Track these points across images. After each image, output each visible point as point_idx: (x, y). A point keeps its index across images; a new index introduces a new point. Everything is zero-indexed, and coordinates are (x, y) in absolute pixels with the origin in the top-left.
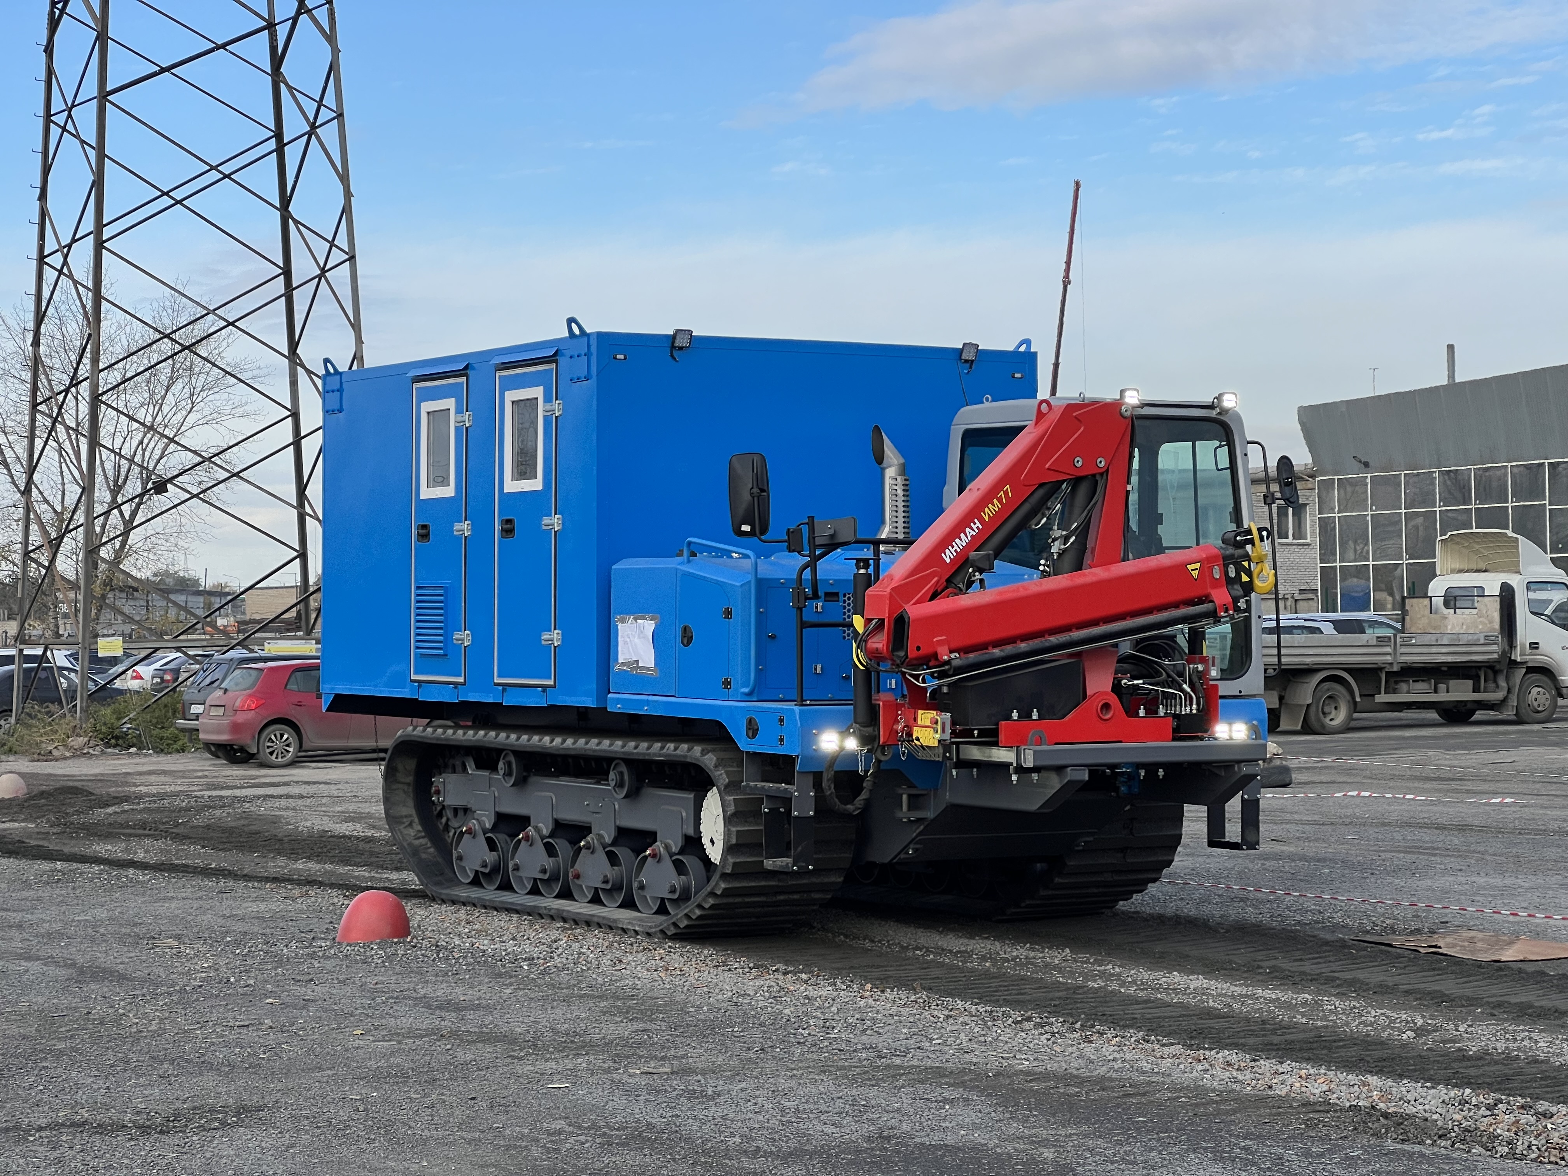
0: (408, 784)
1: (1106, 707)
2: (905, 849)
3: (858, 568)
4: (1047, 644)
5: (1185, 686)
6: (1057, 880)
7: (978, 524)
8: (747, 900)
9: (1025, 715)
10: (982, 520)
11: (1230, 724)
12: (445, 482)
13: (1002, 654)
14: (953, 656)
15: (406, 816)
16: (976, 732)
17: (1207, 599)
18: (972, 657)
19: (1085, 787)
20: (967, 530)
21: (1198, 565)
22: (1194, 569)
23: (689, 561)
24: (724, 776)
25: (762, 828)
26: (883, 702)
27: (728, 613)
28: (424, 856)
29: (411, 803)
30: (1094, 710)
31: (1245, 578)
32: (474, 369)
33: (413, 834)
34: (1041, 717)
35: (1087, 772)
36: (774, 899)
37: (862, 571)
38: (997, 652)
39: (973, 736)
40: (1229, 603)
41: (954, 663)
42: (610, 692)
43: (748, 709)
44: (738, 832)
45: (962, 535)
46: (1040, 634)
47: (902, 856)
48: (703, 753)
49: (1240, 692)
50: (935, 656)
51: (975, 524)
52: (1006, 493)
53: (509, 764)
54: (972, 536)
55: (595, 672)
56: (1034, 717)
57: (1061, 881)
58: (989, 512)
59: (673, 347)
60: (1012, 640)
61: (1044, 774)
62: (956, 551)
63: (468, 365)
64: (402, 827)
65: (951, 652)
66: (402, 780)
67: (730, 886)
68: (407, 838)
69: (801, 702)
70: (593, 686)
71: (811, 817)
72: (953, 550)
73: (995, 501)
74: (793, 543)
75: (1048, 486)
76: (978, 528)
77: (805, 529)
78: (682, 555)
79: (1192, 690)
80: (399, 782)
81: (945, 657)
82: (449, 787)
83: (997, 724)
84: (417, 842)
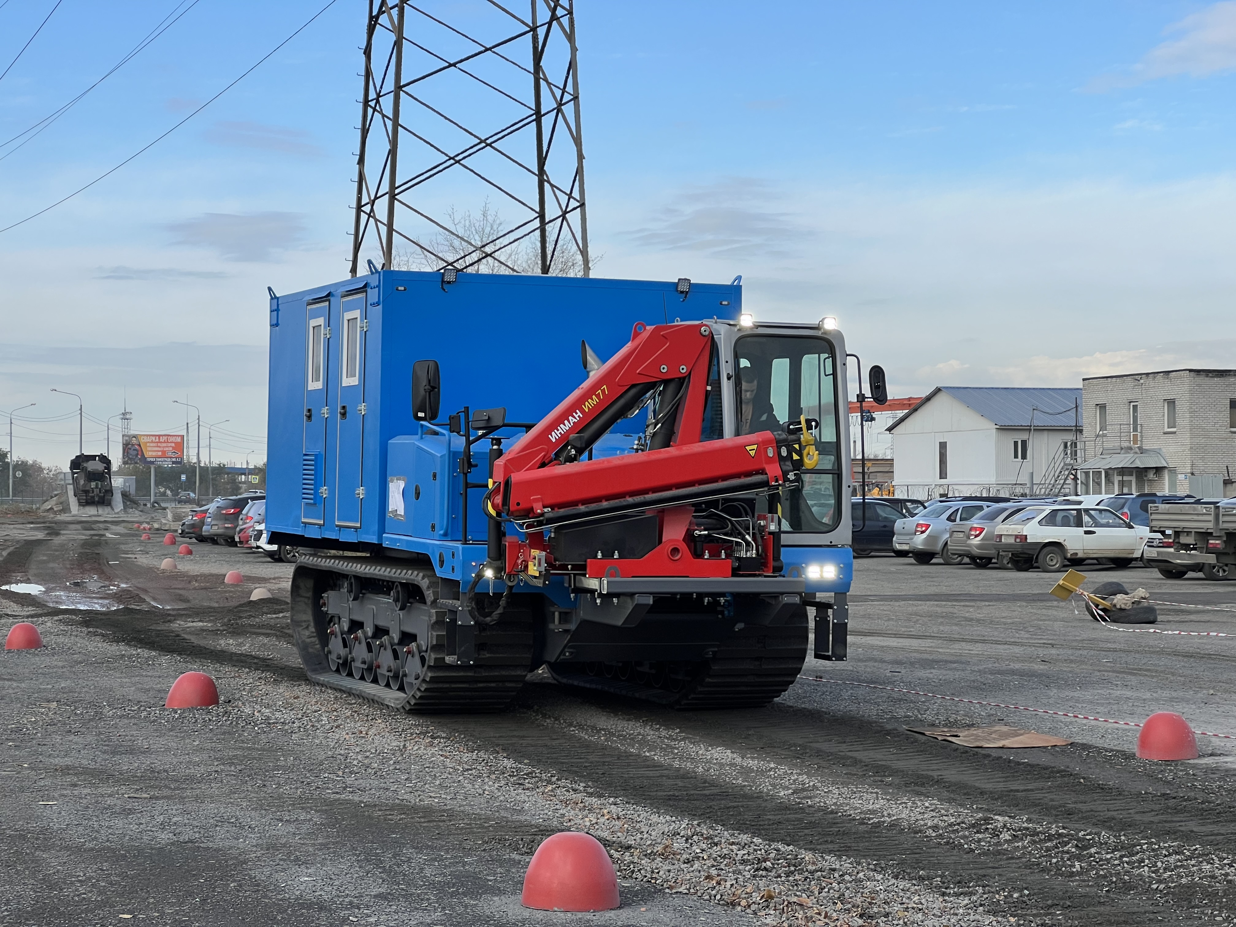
0: (308, 598)
1: (675, 550)
2: (562, 652)
3: (493, 445)
4: (625, 503)
5: (747, 537)
6: (708, 680)
7: (579, 414)
8: (453, 686)
9: (608, 555)
10: (582, 411)
11: (822, 567)
12: (318, 380)
13: (587, 510)
14: (546, 510)
15: (305, 621)
16: (569, 567)
17: (763, 472)
18: (562, 512)
19: (652, 609)
20: (570, 418)
21: (755, 447)
22: (752, 450)
23: (422, 438)
24: (432, 595)
25: (445, 633)
26: (509, 543)
27: (435, 476)
28: (311, 650)
29: (310, 612)
30: (666, 553)
31: (795, 457)
32: (333, 296)
33: (307, 634)
34: (621, 557)
35: (652, 597)
36: (475, 686)
37: (495, 447)
38: (582, 508)
39: (568, 570)
40: (780, 476)
41: (547, 515)
42: (385, 533)
43: (439, 546)
44: (437, 635)
45: (566, 422)
46: (622, 495)
47: (562, 657)
48: (423, 578)
49: (831, 542)
50: (532, 509)
51: (577, 413)
52: (603, 391)
53: (351, 584)
54: (574, 423)
55: (377, 518)
56: (615, 557)
57: (710, 680)
58: (587, 406)
59: (443, 281)
60: (598, 499)
61: (622, 598)
62: (560, 433)
63: (330, 293)
64: (300, 629)
65: (544, 507)
66: (304, 595)
67: (435, 675)
68: (302, 636)
69: (465, 542)
70: (376, 528)
71: (472, 626)
72: (558, 433)
73: (594, 397)
74: (453, 426)
75: (638, 388)
76: (579, 416)
77: (462, 415)
78: (417, 434)
79: (753, 540)
80: (301, 597)
81: (539, 511)
82: (331, 600)
83: (586, 561)
84: (308, 640)
